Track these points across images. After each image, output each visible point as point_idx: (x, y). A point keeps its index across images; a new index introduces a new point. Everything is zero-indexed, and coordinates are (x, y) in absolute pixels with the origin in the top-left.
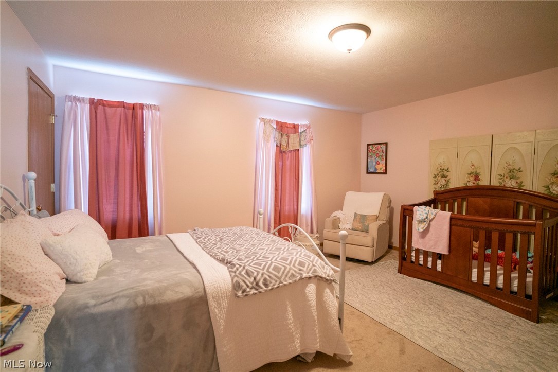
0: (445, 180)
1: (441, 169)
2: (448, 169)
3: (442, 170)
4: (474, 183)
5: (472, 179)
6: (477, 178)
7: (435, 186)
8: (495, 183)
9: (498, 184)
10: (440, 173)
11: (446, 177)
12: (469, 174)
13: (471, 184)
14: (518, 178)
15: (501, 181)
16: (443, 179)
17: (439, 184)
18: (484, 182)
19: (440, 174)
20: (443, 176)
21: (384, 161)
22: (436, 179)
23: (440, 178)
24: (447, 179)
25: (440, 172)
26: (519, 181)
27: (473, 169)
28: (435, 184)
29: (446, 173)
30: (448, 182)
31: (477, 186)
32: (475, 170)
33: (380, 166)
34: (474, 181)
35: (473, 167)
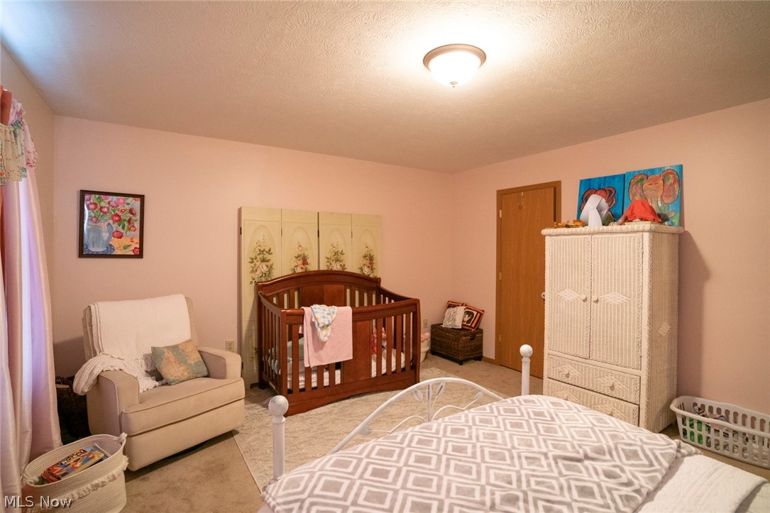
0: (267, 266)
1: (259, 250)
2: (269, 251)
3: (262, 252)
4: (302, 268)
5: (300, 262)
6: (305, 262)
7: (253, 275)
8: (323, 267)
9: (326, 269)
10: (260, 256)
11: (268, 261)
12: (297, 258)
13: (299, 270)
14: (342, 261)
15: (328, 264)
16: (264, 264)
17: (258, 272)
18: (313, 267)
19: (258, 257)
20: (263, 260)
21: (138, 232)
22: (253, 265)
23: (259, 263)
24: (269, 264)
25: (259, 254)
26: (342, 264)
27: (301, 251)
28: (252, 271)
29: (267, 256)
30: (270, 268)
31: (306, 271)
32: (302, 252)
33: (125, 241)
34: (302, 266)
35: (300, 249)
